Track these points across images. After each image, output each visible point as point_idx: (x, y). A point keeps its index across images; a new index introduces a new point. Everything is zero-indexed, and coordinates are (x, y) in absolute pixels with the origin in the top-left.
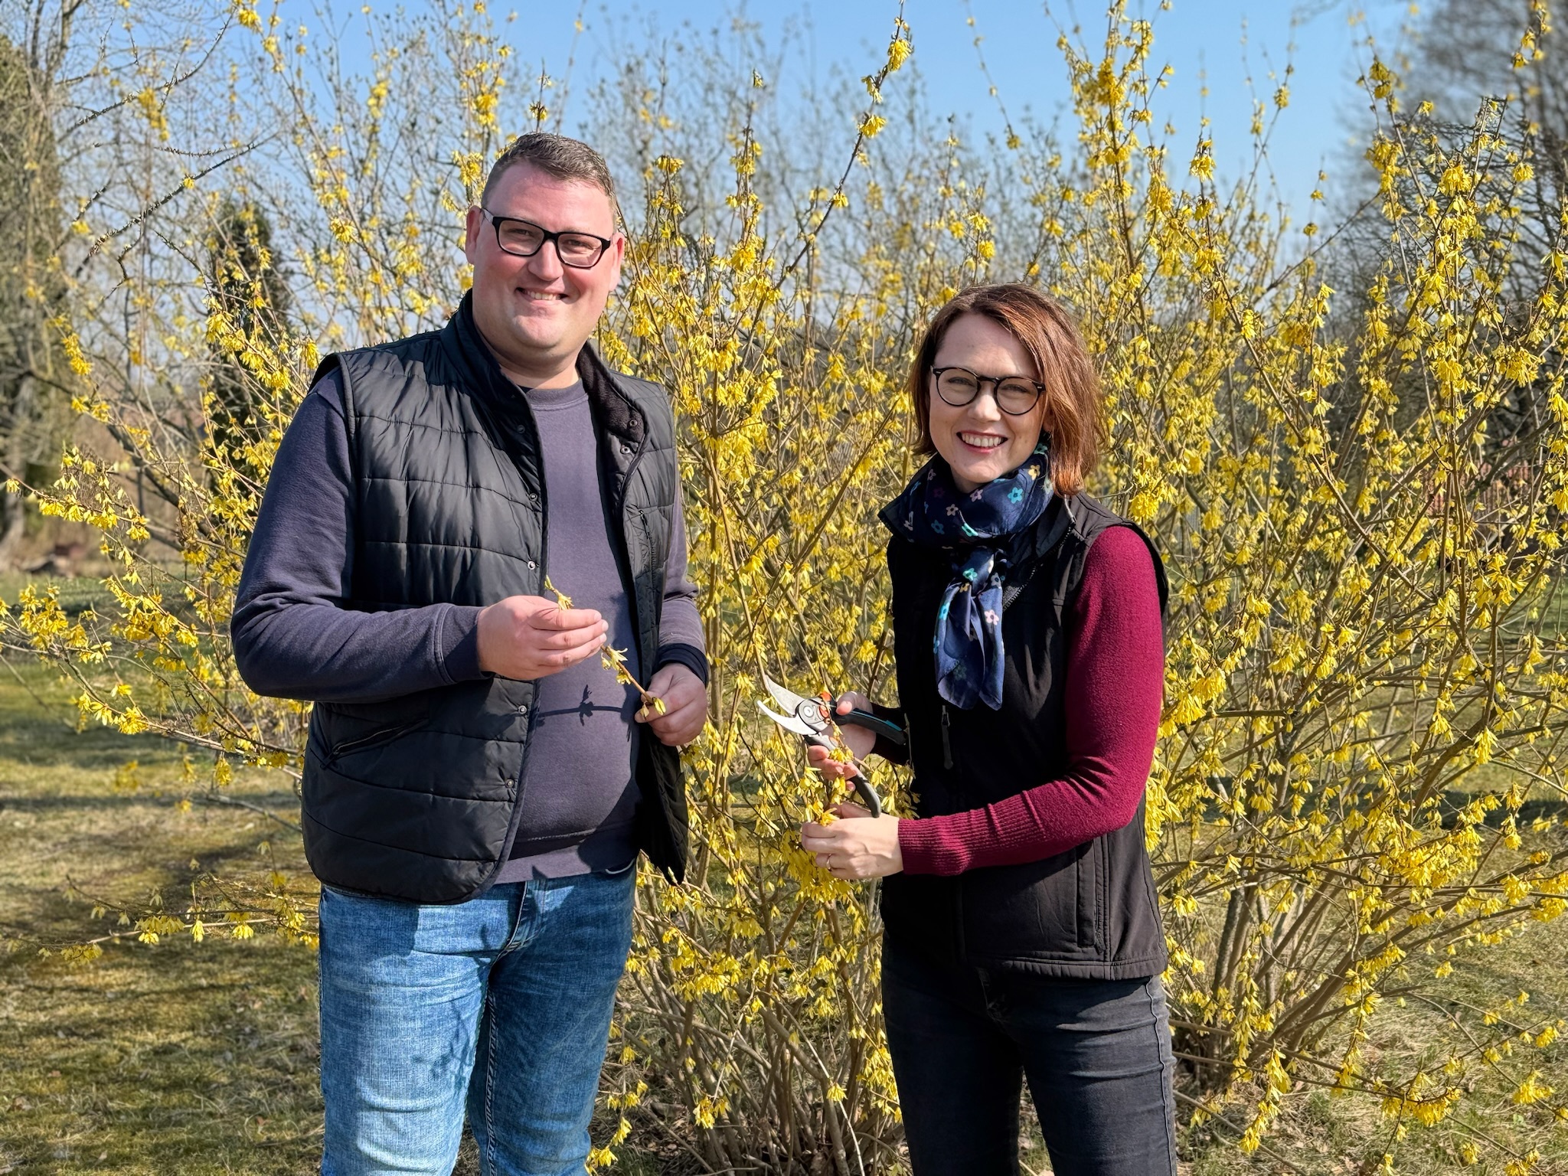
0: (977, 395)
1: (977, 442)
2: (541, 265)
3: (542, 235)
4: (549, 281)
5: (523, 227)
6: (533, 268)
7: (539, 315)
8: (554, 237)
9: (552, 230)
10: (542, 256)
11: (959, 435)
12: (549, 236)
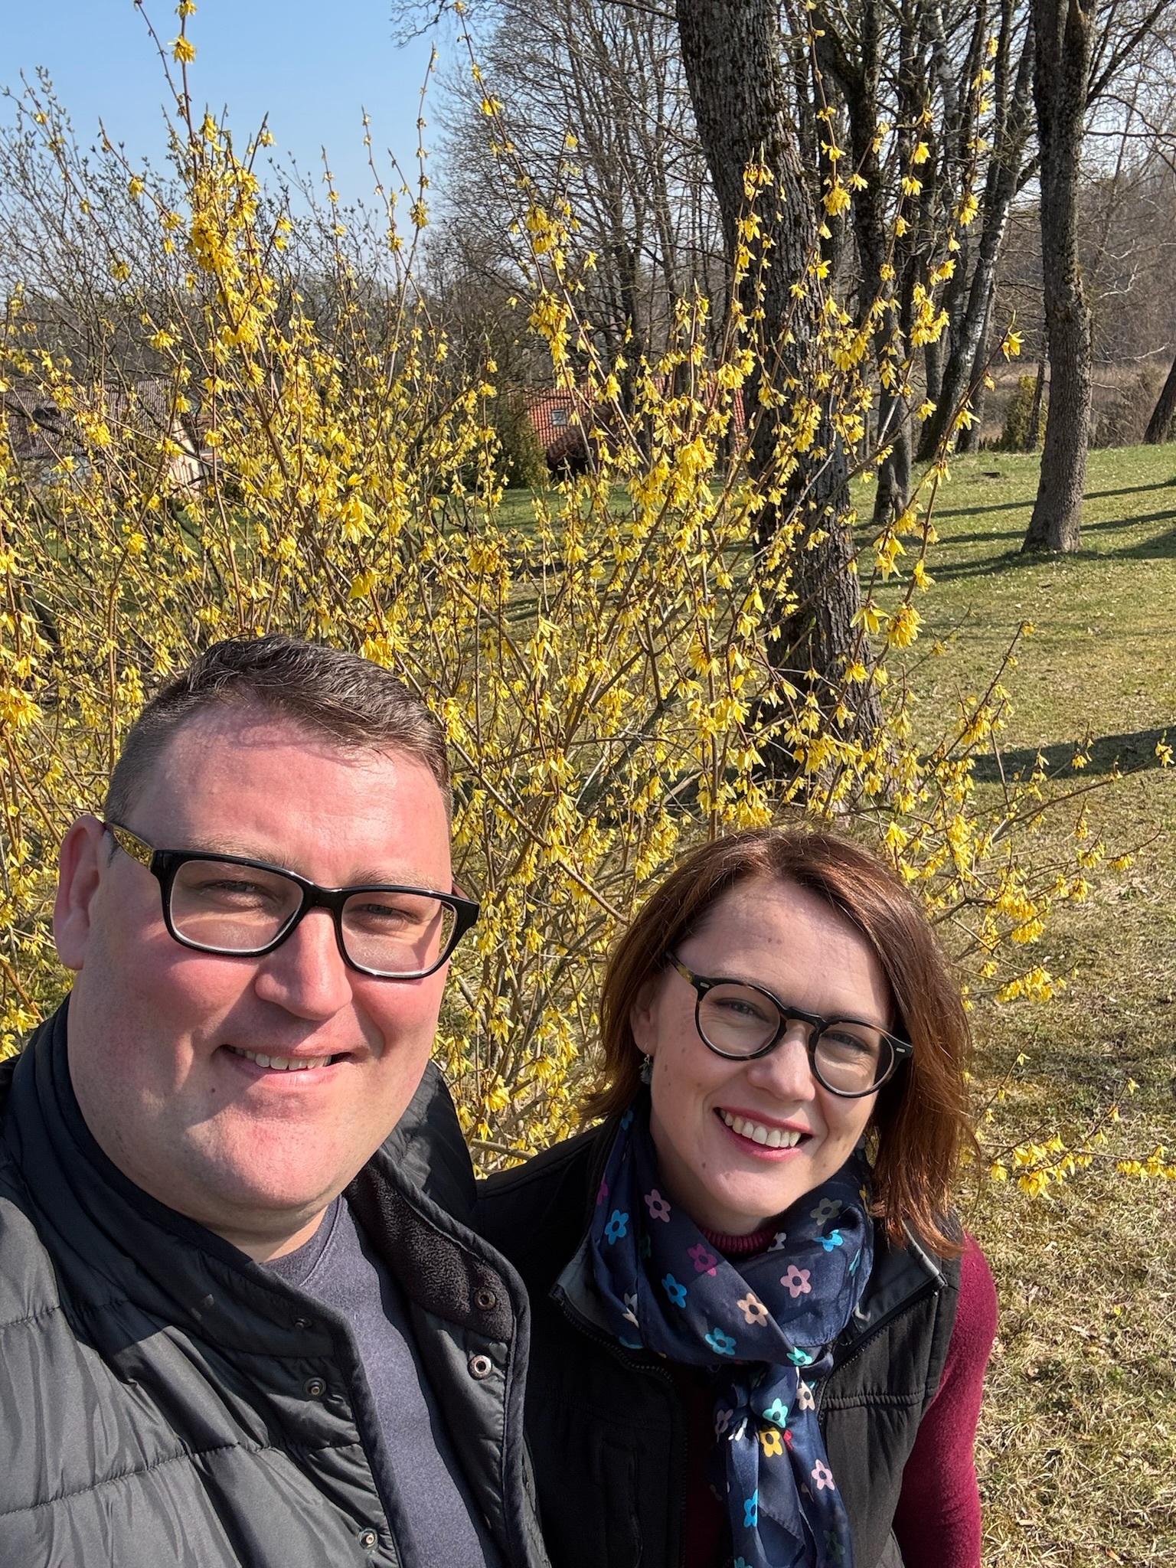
0: (775, 1042)
1: (760, 1135)
2: (293, 976)
3: (299, 895)
4: (313, 1021)
5: (243, 875)
6: (271, 985)
7: (285, 1114)
8: (332, 903)
9: (328, 882)
10: (297, 949)
11: (717, 1111)
12: (316, 899)
